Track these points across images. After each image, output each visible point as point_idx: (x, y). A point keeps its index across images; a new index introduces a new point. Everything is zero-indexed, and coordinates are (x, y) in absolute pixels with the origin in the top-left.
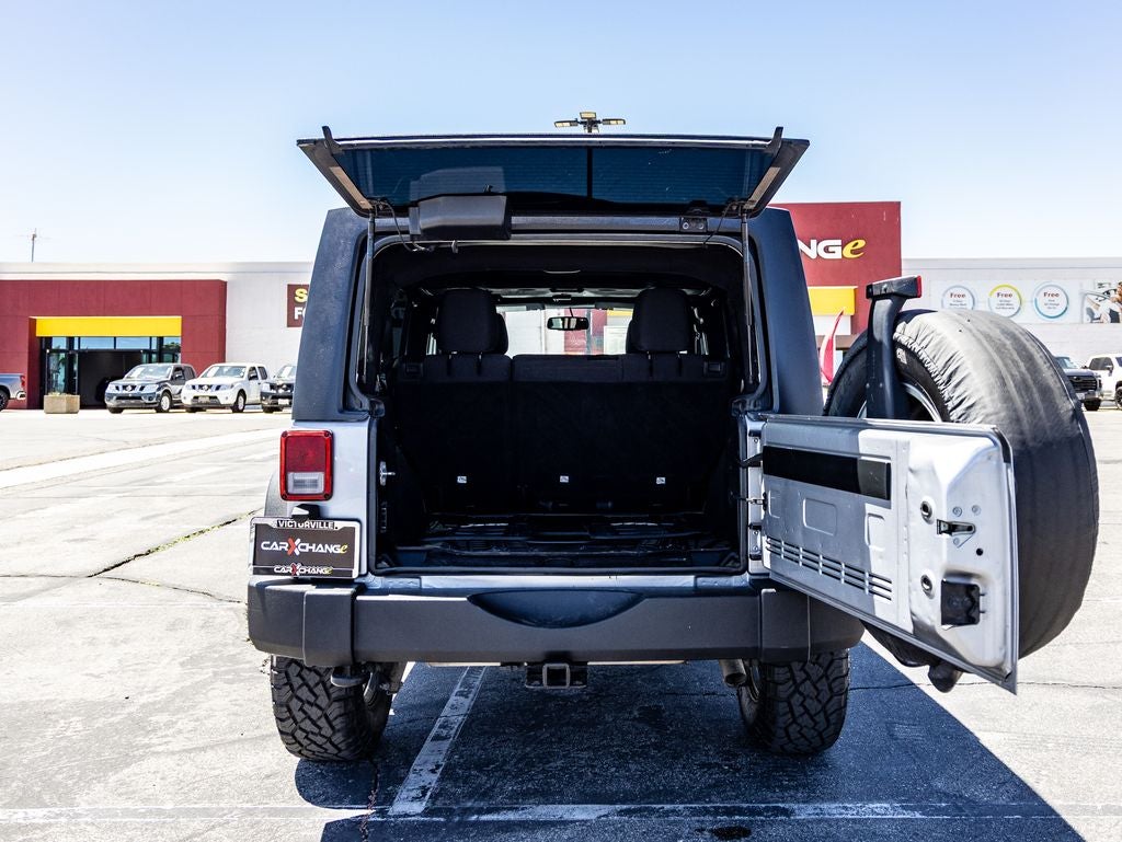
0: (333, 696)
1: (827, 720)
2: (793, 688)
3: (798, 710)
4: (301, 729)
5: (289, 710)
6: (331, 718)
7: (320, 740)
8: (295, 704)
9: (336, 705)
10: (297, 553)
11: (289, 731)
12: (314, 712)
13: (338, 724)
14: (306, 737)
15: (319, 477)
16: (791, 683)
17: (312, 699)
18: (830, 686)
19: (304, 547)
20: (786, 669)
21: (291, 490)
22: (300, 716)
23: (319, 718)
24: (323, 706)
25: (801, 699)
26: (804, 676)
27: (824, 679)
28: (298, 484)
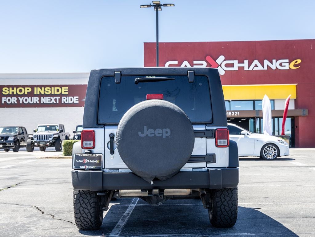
0: (92, 206)
1: (231, 213)
2: (221, 203)
3: (223, 210)
4: (82, 216)
5: (79, 211)
6: (91, 213)
7: (87, 220)
8: (81, 209)
9: (93, 209)
10: (86, 163)
11: (78, 217)
12: (86, 211)
13: (93, 215)
14: (84, 219)
15: (92, 142)
16: (221, 202)
17: (86, 207)
18: (232, 203)
19: (88, 161)
20: (219, 198)
21: (84, 146)
22: (82, 212)
23: (88, 213)
24: (89, 209)
25: (224, 206)
26: (224, 200)
27: (230, 201)
28: (86, 144)
